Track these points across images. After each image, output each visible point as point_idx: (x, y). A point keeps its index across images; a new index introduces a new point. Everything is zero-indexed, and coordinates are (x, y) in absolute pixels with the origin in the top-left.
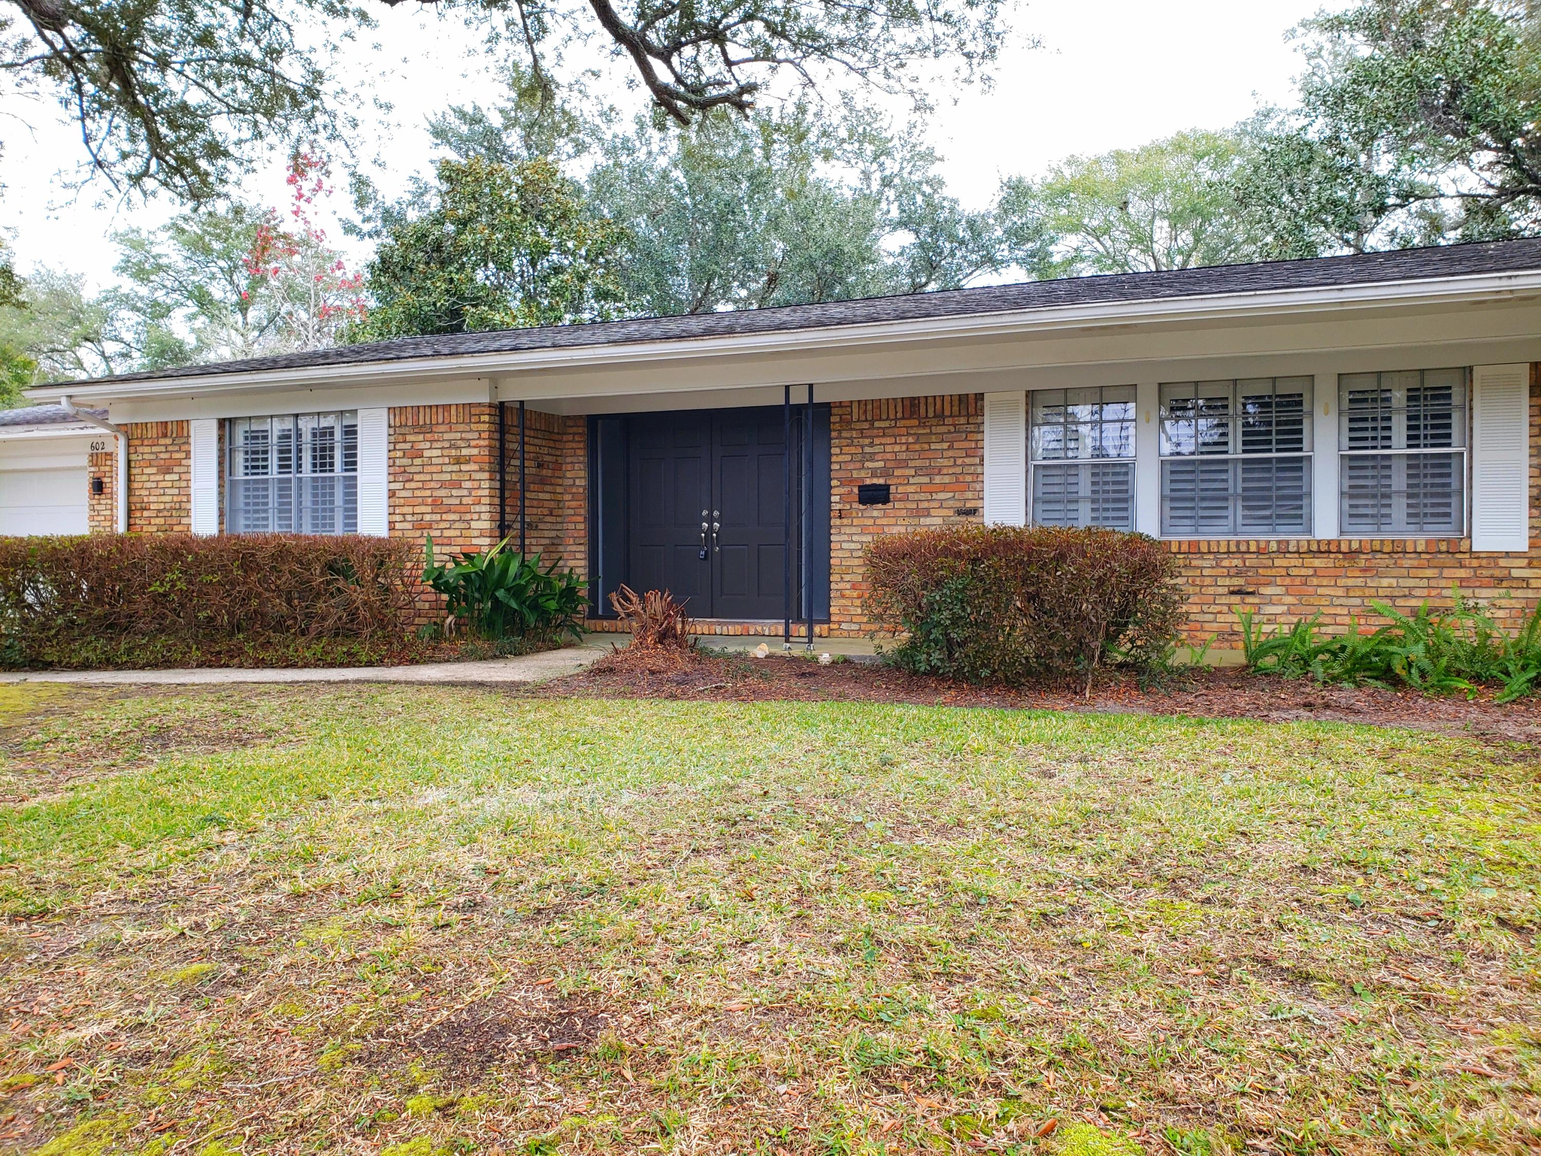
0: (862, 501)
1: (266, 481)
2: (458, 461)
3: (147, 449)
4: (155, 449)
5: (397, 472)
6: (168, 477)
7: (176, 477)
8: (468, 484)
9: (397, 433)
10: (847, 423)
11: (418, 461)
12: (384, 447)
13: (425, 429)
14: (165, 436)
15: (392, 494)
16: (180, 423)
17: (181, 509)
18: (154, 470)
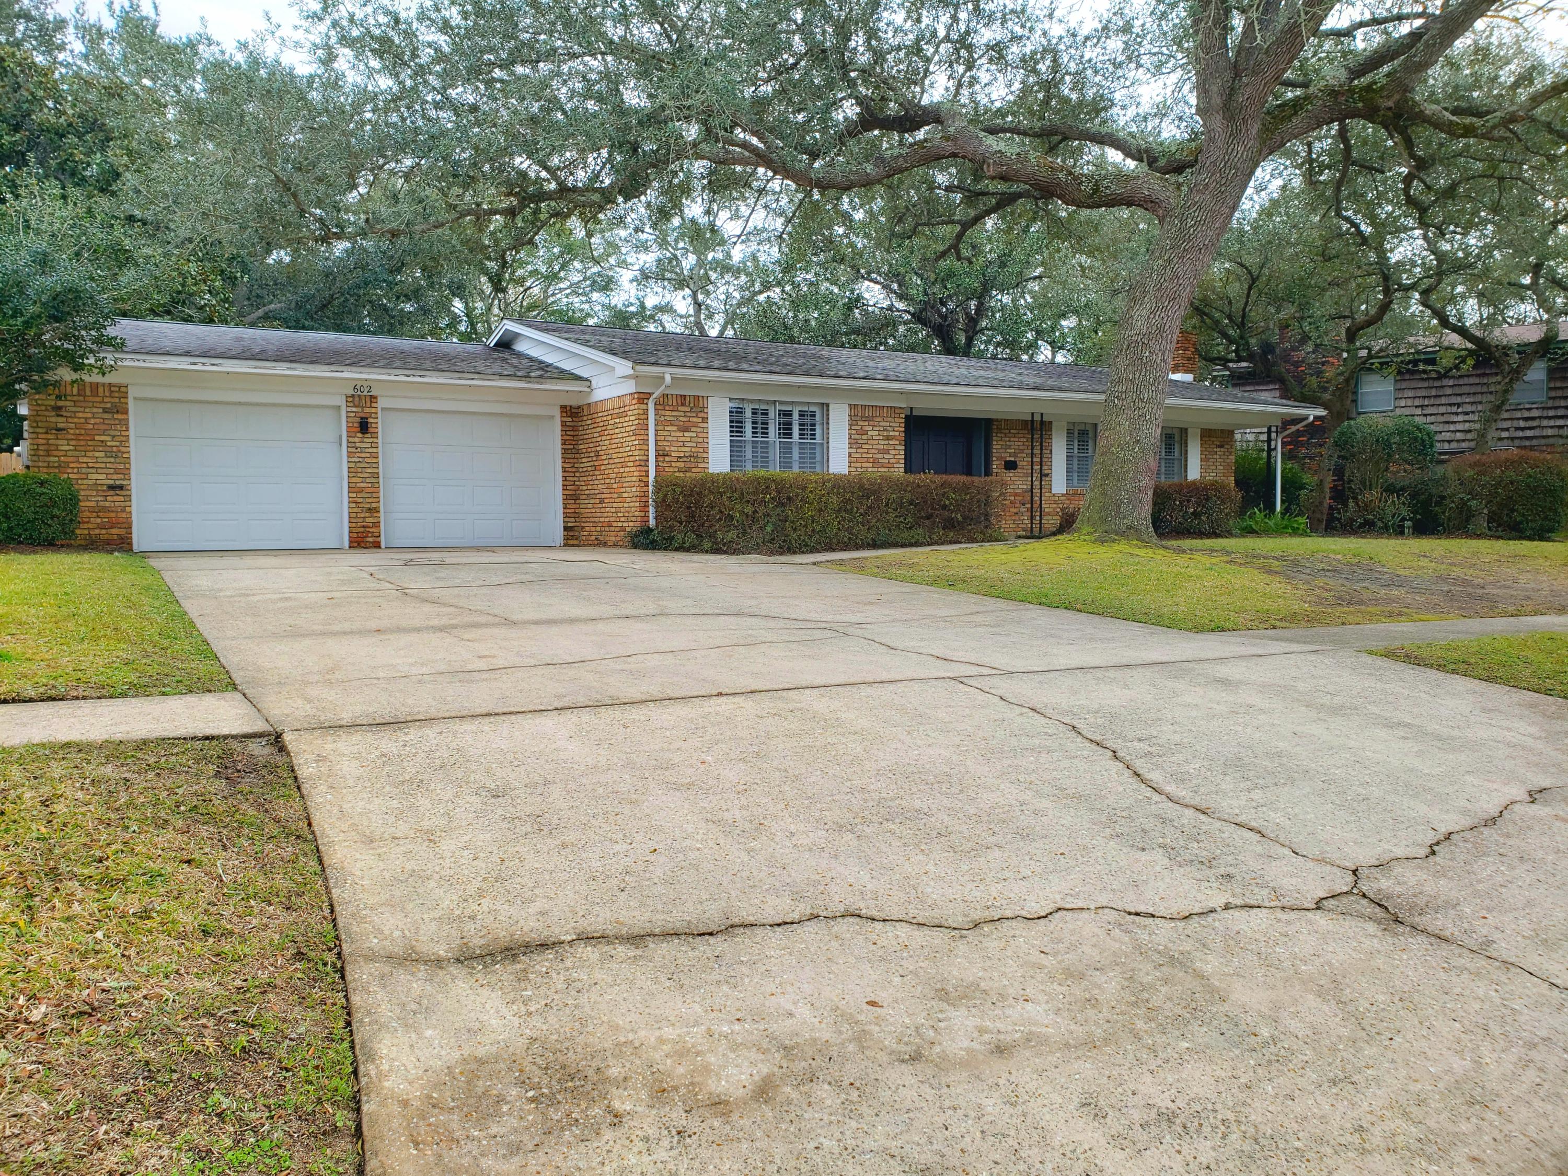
0: (1006, 468)
1: (767, 442)
2: (888, 438)
3: (668, 413)
4: (675, 413)
5: (853, 443)
6: (686, 434)
7: (694, 435)
8: (892, 452)
9: (853, 420)
10: (999, 430)
11: (865, 437)
12: (847, 427)
13: (869, 419)
14: (683, 405)
15: (850, 455)
16: (697, 398)
17: (699, 456)
18: (675, 428)
